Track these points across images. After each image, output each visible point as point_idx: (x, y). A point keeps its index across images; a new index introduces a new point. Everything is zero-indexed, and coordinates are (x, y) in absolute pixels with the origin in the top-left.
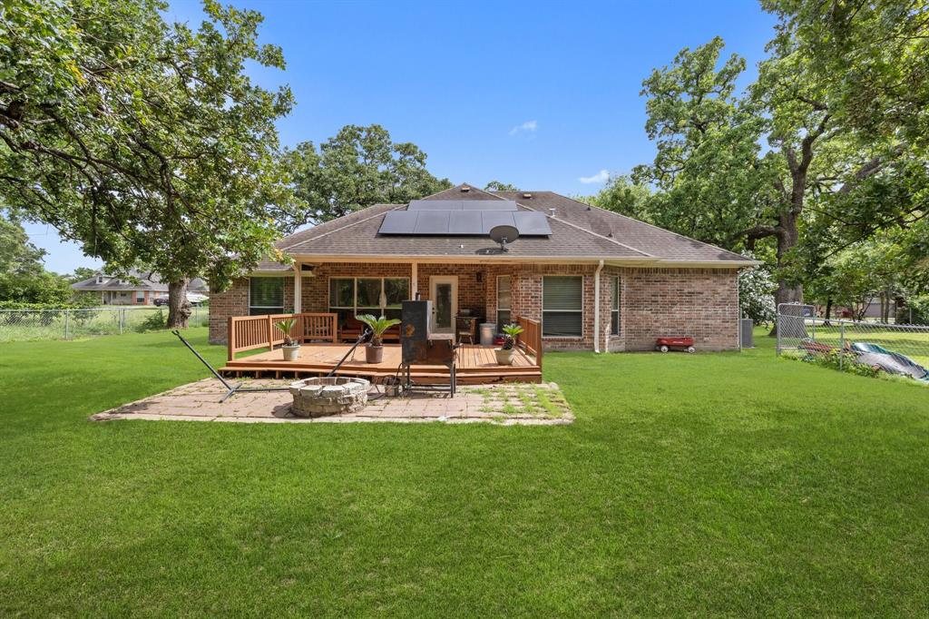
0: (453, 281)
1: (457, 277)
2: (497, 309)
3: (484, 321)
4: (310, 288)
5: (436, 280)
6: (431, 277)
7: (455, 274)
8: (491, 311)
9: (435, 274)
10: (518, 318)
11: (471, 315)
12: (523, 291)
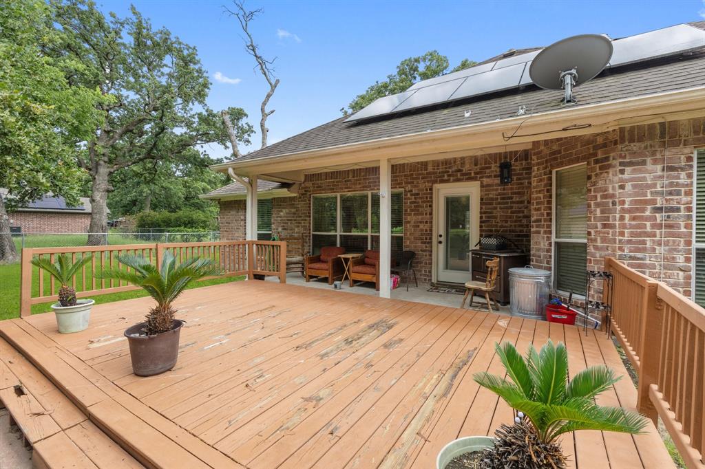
0: (471, 191)
1: (477, 183)
2: (554, 239)
3: (524, 261)
4: (293, 210)
5: (444, 191)
6: (436, 186)
7: (474, 179)
8: (541, 244)
9: (443, 181)
10: (609, 264)
11: (501, 248)
12: (627, 196)
